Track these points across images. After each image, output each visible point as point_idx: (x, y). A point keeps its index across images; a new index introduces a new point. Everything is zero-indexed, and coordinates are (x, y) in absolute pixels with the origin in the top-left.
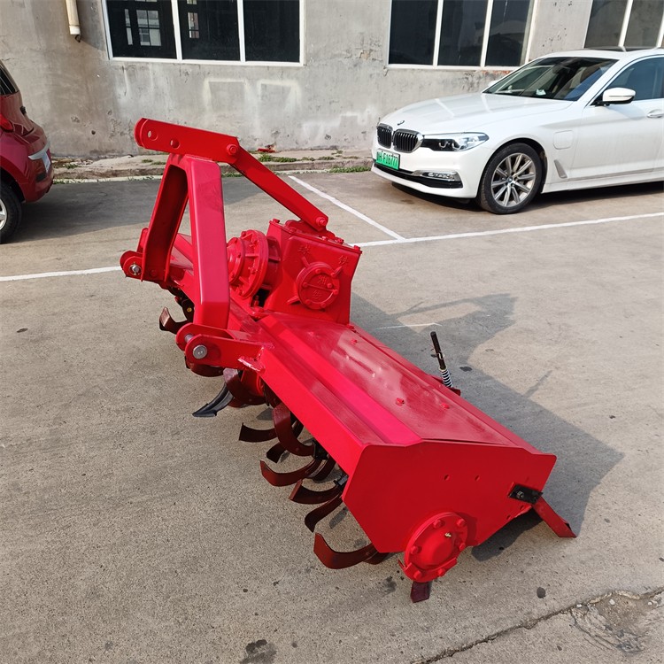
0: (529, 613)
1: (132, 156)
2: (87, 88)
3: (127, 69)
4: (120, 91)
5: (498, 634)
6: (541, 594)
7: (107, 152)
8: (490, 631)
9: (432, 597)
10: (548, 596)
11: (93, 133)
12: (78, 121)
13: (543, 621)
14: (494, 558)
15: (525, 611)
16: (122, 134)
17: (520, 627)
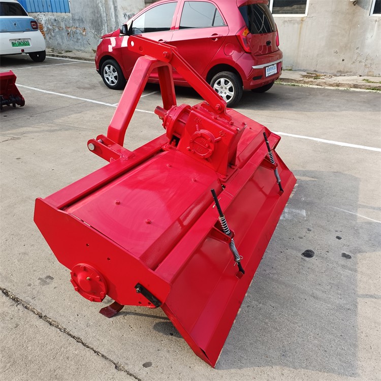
0: (127, 364)
1: (360, 76)
2: (349, 33)
3: (378, 21)
4: (369, 35)
5: (103, 356)
6: (146, 365)
7: (347, 72)
8: (102, 351)
9: (111, 319)
10: (147, 369)
11: (343, 60)
12: (337, 53)
13: (126, 373)
14: (161, 334)
15: (127, 362)
16: (360, 62)
17: (114, 364)
